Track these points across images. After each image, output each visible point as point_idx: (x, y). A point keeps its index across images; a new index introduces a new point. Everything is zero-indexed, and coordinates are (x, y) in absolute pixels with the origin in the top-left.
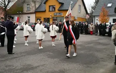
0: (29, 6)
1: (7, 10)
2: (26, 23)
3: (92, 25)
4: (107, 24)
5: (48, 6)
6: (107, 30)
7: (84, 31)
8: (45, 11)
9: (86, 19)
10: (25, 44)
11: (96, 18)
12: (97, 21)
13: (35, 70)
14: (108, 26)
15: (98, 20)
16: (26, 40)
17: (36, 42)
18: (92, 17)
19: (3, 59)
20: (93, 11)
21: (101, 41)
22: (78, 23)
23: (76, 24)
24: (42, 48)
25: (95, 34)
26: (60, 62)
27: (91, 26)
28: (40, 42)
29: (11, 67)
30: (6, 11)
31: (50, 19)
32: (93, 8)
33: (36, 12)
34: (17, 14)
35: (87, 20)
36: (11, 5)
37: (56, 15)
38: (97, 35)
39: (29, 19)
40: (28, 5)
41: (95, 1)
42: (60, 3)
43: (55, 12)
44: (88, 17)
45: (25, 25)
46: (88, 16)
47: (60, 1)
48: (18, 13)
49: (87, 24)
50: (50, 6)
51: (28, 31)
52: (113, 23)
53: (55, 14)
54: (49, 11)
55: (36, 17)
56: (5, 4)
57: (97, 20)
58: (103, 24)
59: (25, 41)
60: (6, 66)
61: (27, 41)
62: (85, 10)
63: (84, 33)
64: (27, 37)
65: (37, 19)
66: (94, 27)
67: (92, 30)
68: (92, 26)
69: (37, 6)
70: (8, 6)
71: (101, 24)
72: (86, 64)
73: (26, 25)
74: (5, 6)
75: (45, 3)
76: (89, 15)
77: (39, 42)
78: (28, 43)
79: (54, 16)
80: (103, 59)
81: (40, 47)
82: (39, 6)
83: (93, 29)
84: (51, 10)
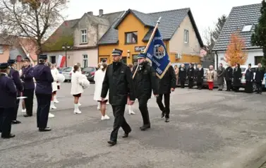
0: (85, 34)
1: (42, 43)
2: (76, 69)
3: (210, 70)
4: (241, 67)
5: (124, 34)
6: (243, 80)
7: (195, 82)
8: (117, 44)
9: (200, 58)
10: (75, 111)
11: (221, 56)
12: (222, 62)
13: (89, 164)
14: (245, 72)
15: (225, 58)
16: (77, 103)
17: (97, 106)
18: (212, 53)
19: (28, 142)
20: (214, 40)
21: (229, 103)
22: (183, 65)
23: (180, 68)
24: (108, 118)
25: (217, 88)
26: (141, 147)
27: (209, 72)
28: (103, 106)
29: (41, 159)
30: (40, 44)
31: (128, 59)
32: (215, 35)
33: (98, 46)
34: (63, 50)
35: (202, 60)
36: (50, 32)
37: (140, 51)
38: (221, 90)
39: (85, 61)
40: (83, 33)
41: (218, 21)
42: (146, 27)
43: (136, 45)
44: (203, 53)
45: (74, 72)
46: (203, 51)
47: (146, 24)
48: (64, 47)
49: (200, 69)
50: (126, 33)
51: (81, 84)
52: (256, 64)
53: (137, 49)
54: (126, 43)
55: (99, 56)
56: (38, 32)
57: (222, 59)
58: (233, 68)
59: (76, 105)
60: (32, 157)
61: (79, 104)
62: (197, 40)
63: (196, 87)
64: (78, 96)
65: (101, 59)
66: (215, 73)
67: (211, 80)
68: (212, 72)
69: (101, 34)
70: (44, 36)
71: (229, 68)
72: (194, 151)
73: (77, 72)
74: (38, 36)
75: (117, 28)
76: (205, 50)
77: (101, 106)
78: (80, 108)
79: (134, 53)
80: (230, 141)
81: (104, 115)
82: (105, 34)
83: (213, 77)
84: (128, 41)
